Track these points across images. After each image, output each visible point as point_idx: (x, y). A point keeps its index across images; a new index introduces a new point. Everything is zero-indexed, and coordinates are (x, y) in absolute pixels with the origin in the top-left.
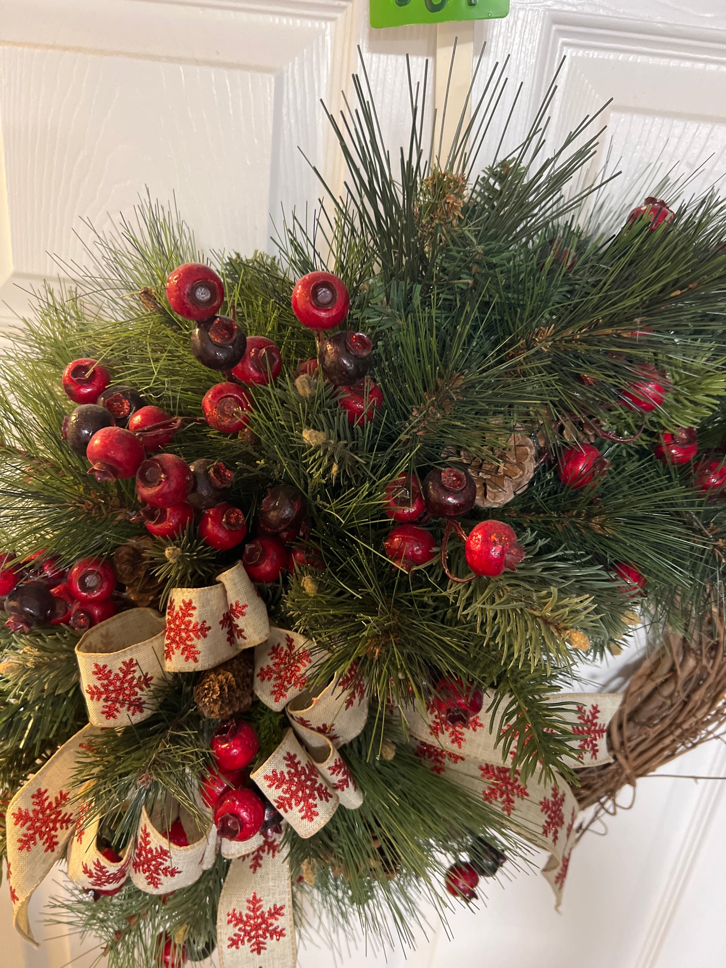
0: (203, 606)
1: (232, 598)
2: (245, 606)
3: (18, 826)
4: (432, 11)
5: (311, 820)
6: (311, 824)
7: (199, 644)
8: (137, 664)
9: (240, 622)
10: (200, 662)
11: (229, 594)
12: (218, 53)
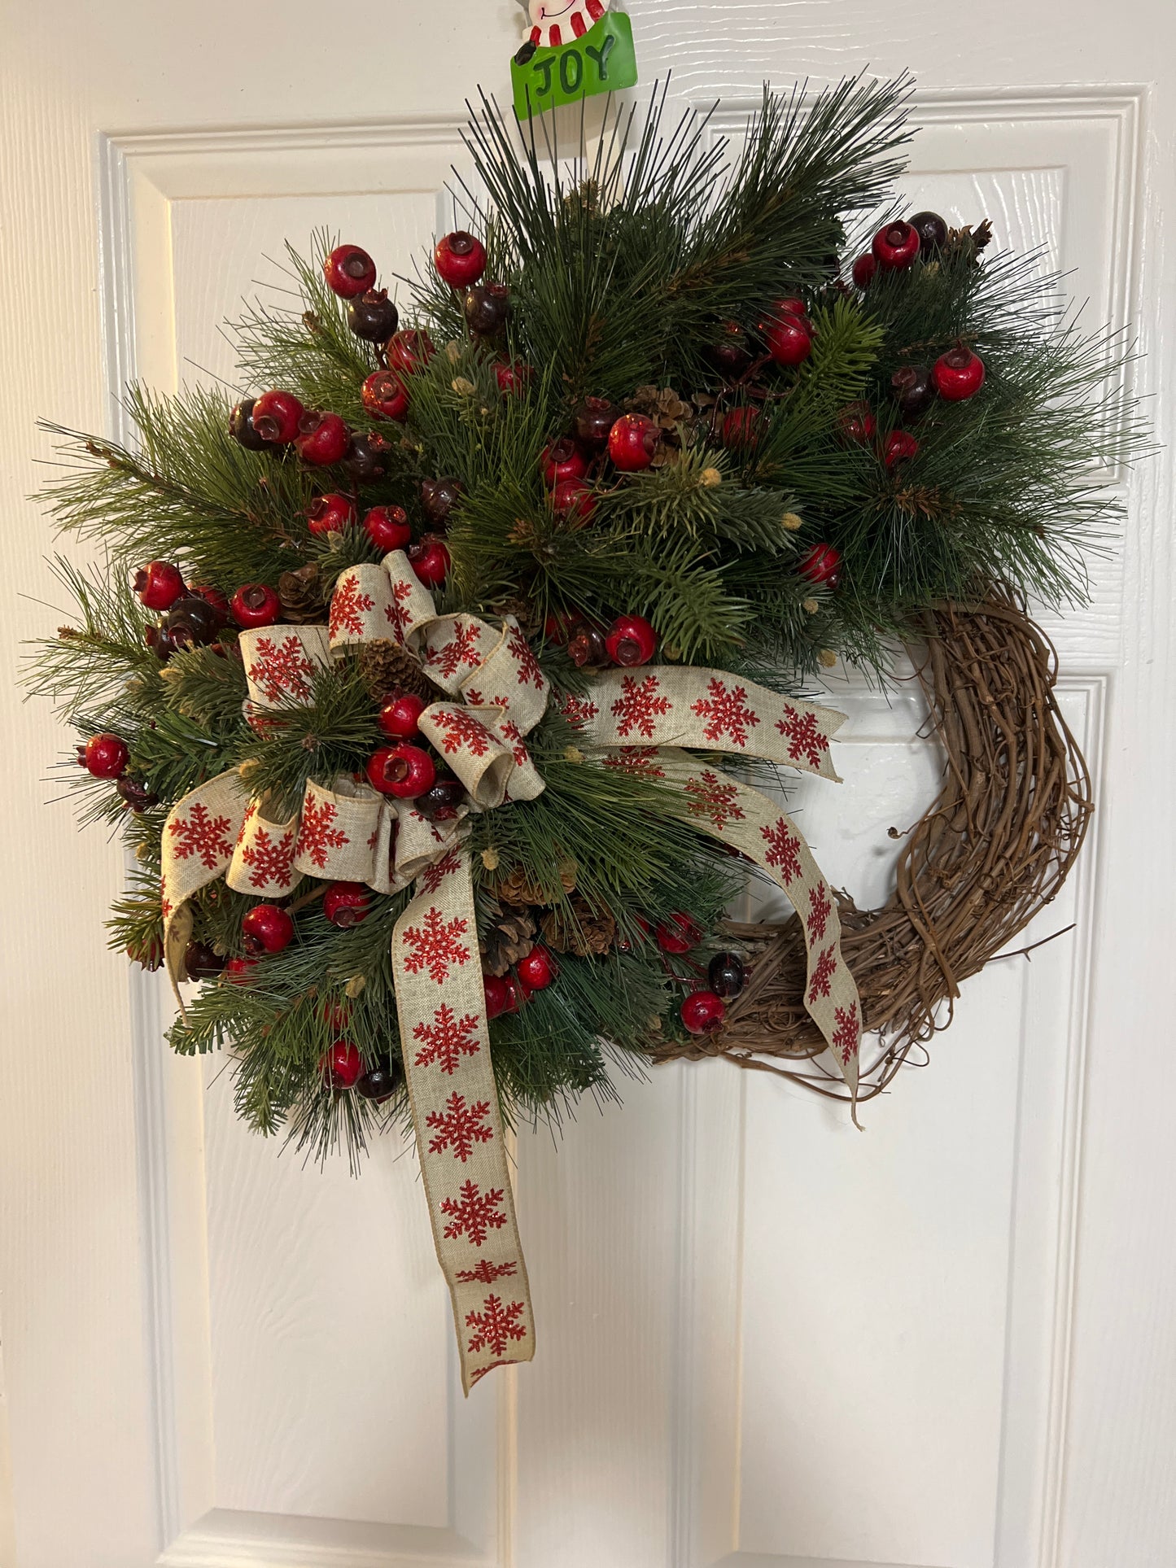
0: (366, 581)
1: (396, 579)
2: (409, 586)
3: (175, 836)
4: (569, 93)
5: (481, 754)
6: (481, 758)
7: (364, 616)
8: (301, 645)
9: (405, 603)
10: (365, 634)
11: (393, 574)
12: (380, 183)
